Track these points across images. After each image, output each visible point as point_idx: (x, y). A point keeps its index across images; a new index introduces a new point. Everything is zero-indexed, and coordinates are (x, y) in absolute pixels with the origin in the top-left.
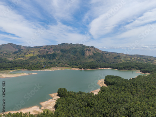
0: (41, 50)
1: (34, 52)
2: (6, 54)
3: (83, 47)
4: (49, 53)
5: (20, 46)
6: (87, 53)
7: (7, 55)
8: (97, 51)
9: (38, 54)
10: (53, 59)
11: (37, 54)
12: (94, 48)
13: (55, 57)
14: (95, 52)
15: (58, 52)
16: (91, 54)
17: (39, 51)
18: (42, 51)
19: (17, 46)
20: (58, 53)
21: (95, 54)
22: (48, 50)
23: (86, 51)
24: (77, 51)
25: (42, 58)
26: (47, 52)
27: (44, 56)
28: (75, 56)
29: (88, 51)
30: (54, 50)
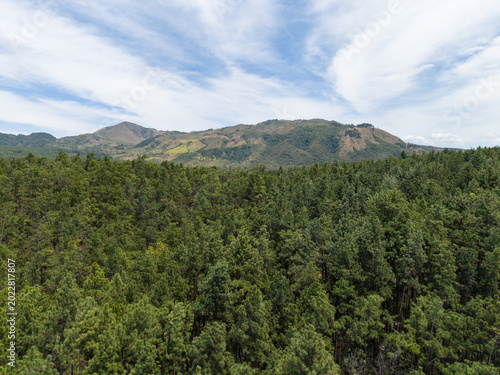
0: (207, 137)
1: (189, 143)
2: (117, 148)
3: (333, 126)
4: (230, 145)
5: (152, 131)
6: (348, 144)
7: (120, 151)
8: (381, 138)
9: (200, 146)
10: (240, 159)
11: (196, 146)
12: (373, 129)
13: (246, 156)
14: (373, 141)
15: (255, 143)
16: (360, 145)
17: (203, 141)
18: (210, 139)
19: (144, 130)
20: (256, 146)
21: (374, 148)
22: (227, 138)
23: (343, 138)
24: (314, 137)
25: (212, 158)
26: (226, 142)
27: (216, 153)
28: (305, 152)
29: (351, 136)
30: (244, 137)
